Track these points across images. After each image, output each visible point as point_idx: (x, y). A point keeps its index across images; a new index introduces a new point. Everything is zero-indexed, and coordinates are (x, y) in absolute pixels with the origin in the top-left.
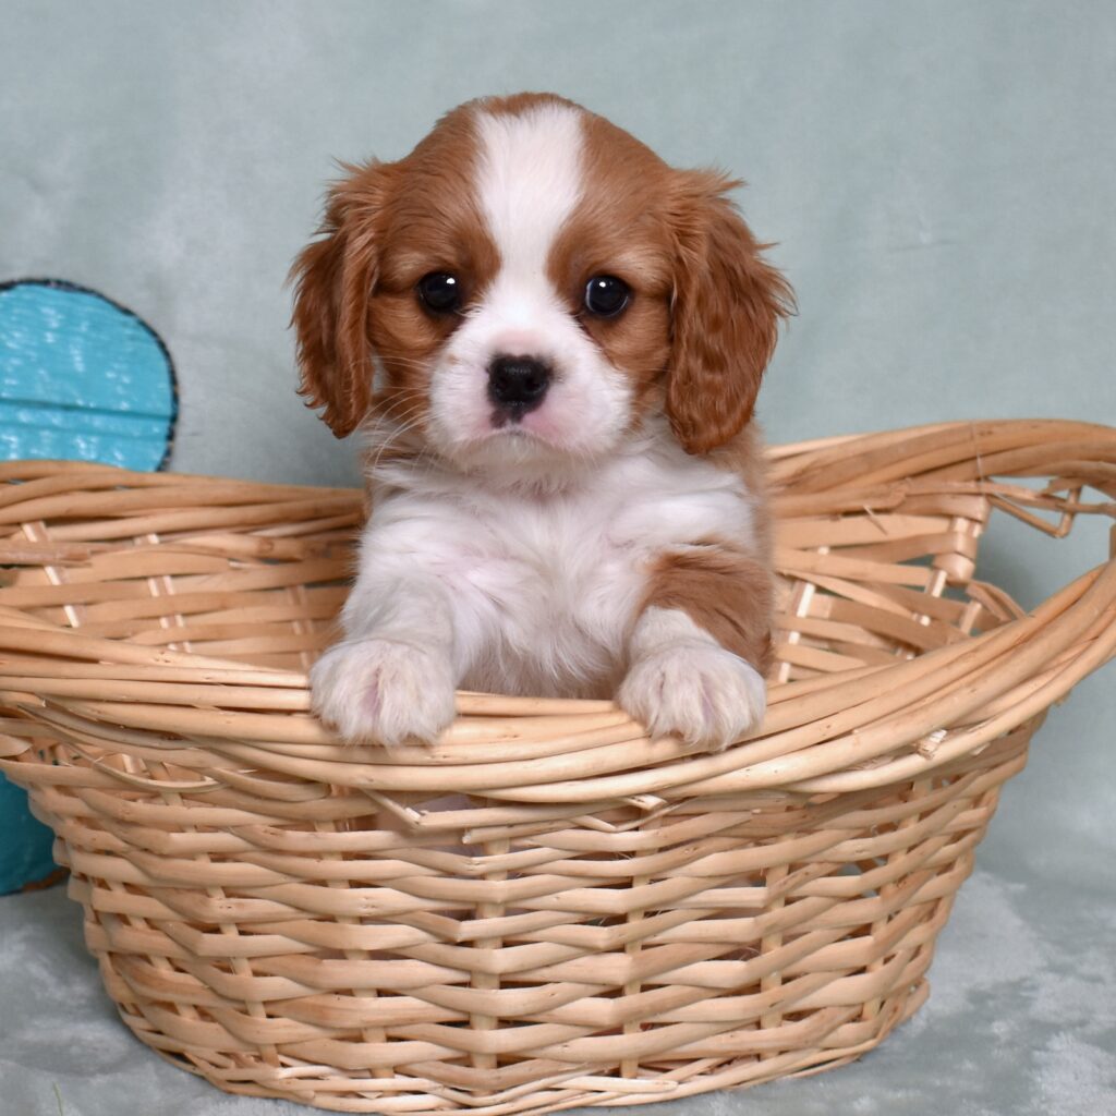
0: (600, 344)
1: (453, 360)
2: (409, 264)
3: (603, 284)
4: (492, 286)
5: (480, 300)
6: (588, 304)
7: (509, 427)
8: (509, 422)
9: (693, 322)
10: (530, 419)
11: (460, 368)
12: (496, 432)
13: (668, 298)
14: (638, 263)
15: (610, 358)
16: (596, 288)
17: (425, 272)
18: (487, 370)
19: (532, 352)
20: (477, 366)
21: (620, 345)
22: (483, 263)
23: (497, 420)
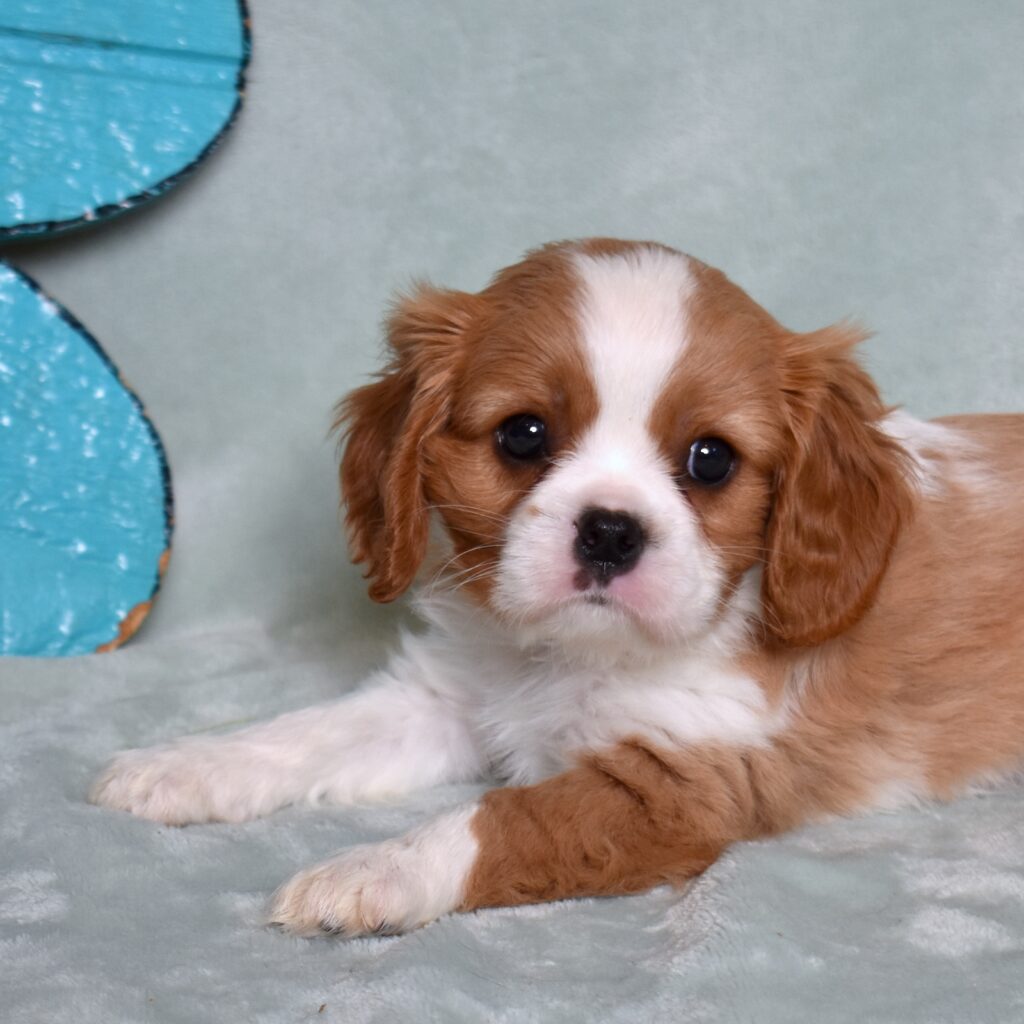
0: (698, 513)
1: (535, 512)
2: (491, 403)
3: (705, 451)
4: (588, 434)
5: (573, 447)
6: (691, 470)
7: (593, 590)
8: (594, 585)
9: (793, 505)
10: (619, 585)
11: (542, 520)
12: (578, 594)
13: (770, 475)
14: (747, 426)
15: (707, 532)
16: (699, 455)
17: (508, 413)
18: (575, 523)
19: (629, 507)
20: (564, 519)
21: (717, 520)
22: (580, 406)
23: (581, 582)
